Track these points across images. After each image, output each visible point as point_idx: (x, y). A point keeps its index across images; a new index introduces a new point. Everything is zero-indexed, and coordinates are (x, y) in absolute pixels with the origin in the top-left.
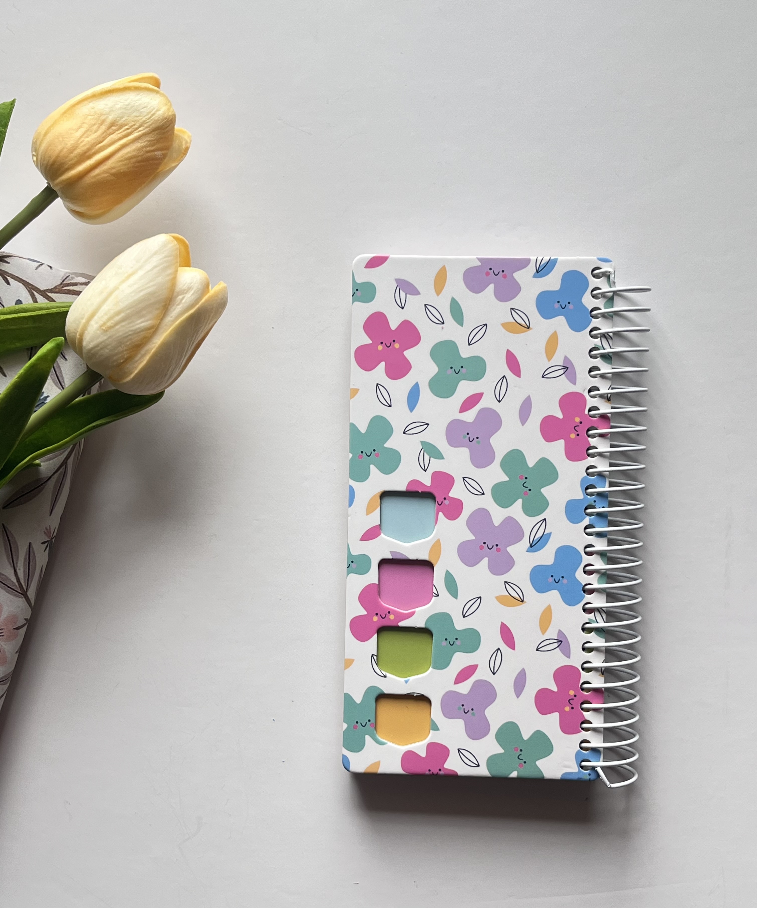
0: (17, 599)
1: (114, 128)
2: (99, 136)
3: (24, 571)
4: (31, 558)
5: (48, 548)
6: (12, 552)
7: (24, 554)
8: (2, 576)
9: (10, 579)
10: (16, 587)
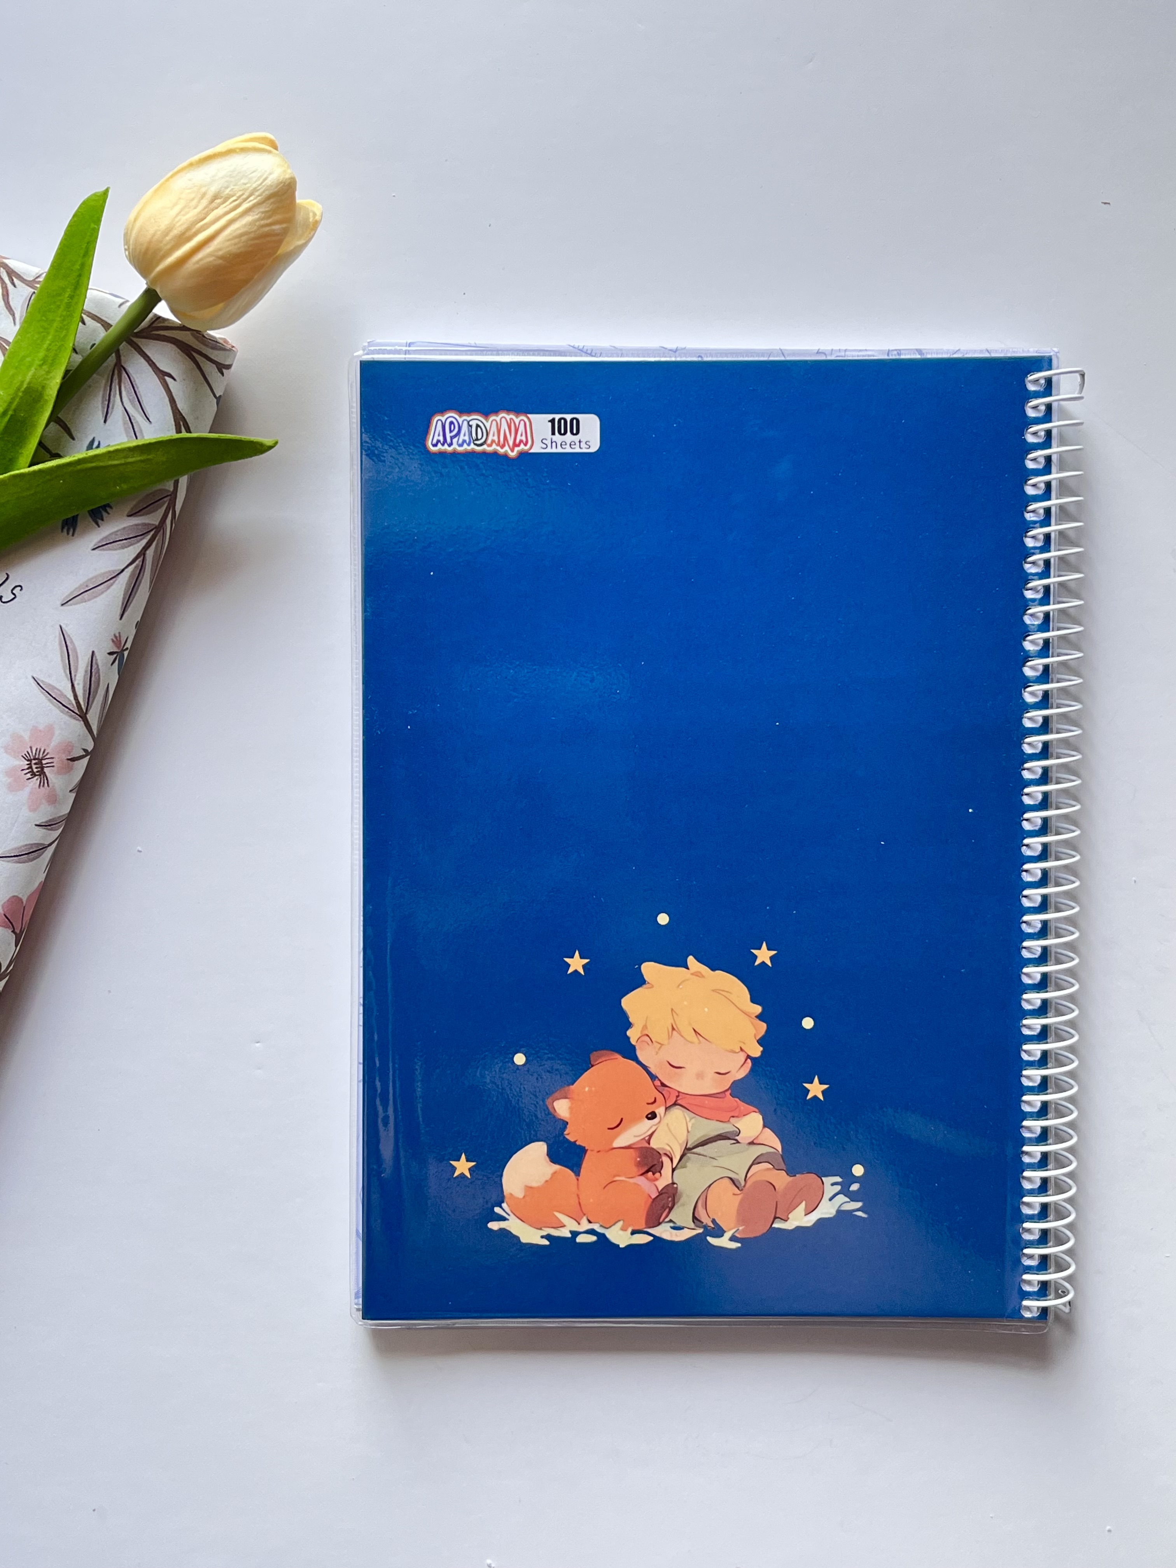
0: (73, 722)
1: (218, 201)
2: (200, 212)
3: (84, 687)
4: (93, 670)
5: (117, 662)
6: (69, 661)
7: (85, 665)
8: (56, 691)
9: (66, 696)
10: (74, 707)
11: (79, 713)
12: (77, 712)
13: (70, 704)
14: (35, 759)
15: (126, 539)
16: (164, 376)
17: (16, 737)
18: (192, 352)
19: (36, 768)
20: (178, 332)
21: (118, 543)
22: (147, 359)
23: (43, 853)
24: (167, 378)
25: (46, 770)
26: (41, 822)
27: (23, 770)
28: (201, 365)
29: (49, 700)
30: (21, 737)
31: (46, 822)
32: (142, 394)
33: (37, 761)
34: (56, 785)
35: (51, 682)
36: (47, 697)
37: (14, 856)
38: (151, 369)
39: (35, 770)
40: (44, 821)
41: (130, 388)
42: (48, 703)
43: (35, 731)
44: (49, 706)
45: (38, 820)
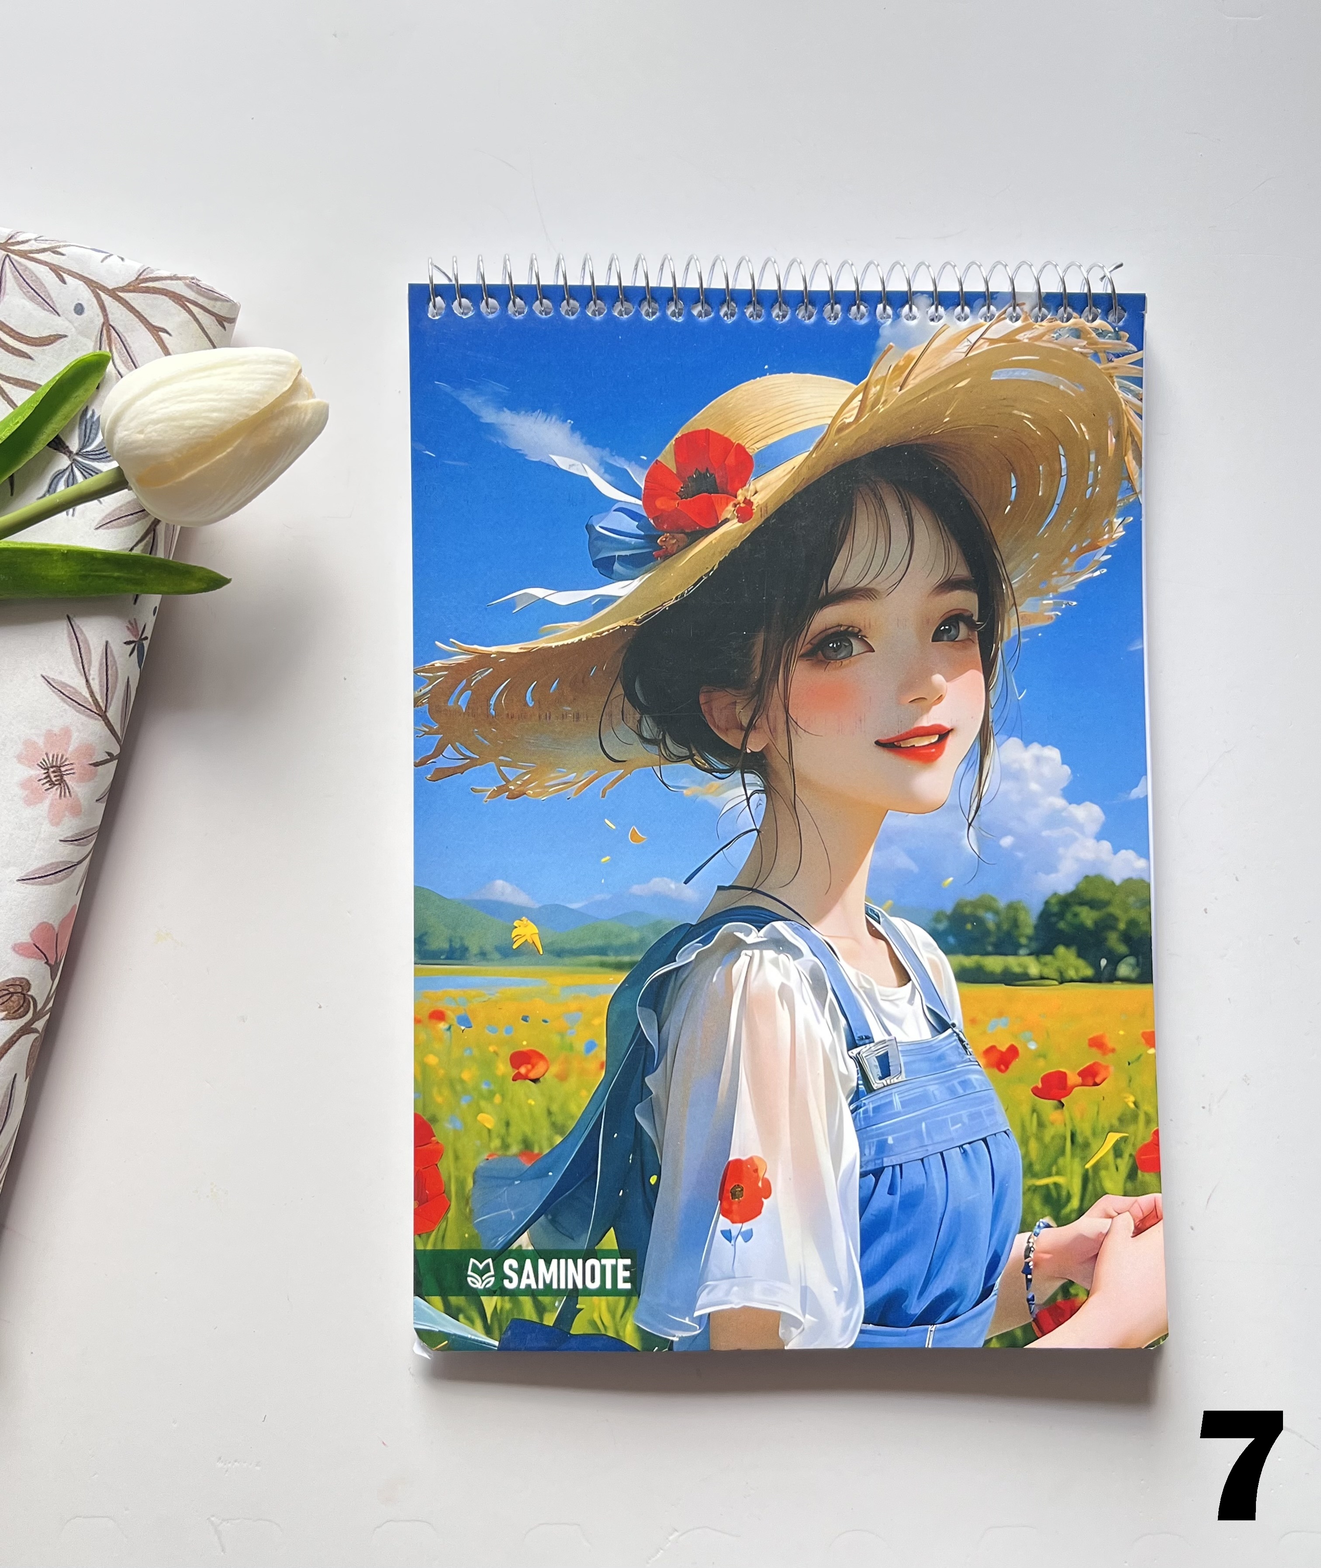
0: (92, 721)
3: (100, 682)
4: (109, 663)
5: (136, 652)
6: (81, 654)
7: (99, 658)
8: (68, 688)
9: (81, 693)
10: (91, 705)
11: (97, 712)
12: (95, 711)
13: (85, 702)
14: (52, 767)
15: (132, 514)
16: (158, 331)
17: (29, 744)
18: (188, 304)
19: (55, 776)
20: (169, 282)
21: (124, 519)
22: (137, 314)
23: (72, 871)
24: (160, 333)
25: (65, 778)
26: (66, 836)
27: (40, 780)
28: (198, 316)
29: (63, 699)
30: (34, 743)
31: (72, 837)
32: (136, 355)
33: (54, 769)
34: (79, 795)
35: (63, 680)
36: (60, 696)
37: (39, 877)
38: (143, 327)
39: (54, 779)
40: (69, 835)
41: (121, 348)
42: (62, 704)
43: (49, 734)
44: (62, 707)
45: (61, 836)
